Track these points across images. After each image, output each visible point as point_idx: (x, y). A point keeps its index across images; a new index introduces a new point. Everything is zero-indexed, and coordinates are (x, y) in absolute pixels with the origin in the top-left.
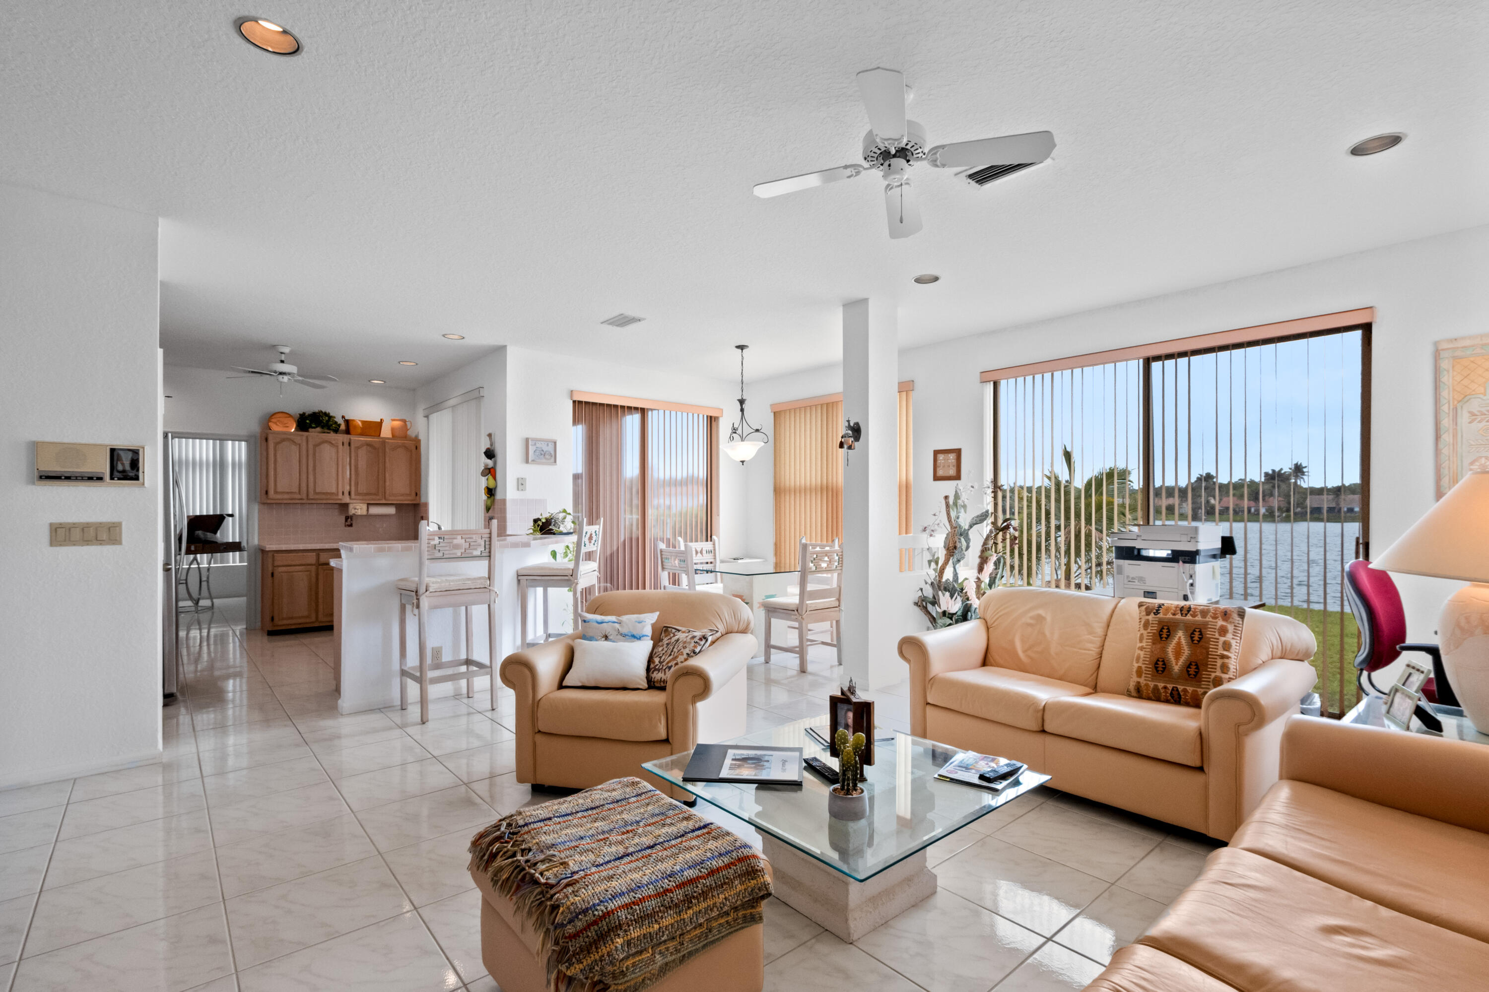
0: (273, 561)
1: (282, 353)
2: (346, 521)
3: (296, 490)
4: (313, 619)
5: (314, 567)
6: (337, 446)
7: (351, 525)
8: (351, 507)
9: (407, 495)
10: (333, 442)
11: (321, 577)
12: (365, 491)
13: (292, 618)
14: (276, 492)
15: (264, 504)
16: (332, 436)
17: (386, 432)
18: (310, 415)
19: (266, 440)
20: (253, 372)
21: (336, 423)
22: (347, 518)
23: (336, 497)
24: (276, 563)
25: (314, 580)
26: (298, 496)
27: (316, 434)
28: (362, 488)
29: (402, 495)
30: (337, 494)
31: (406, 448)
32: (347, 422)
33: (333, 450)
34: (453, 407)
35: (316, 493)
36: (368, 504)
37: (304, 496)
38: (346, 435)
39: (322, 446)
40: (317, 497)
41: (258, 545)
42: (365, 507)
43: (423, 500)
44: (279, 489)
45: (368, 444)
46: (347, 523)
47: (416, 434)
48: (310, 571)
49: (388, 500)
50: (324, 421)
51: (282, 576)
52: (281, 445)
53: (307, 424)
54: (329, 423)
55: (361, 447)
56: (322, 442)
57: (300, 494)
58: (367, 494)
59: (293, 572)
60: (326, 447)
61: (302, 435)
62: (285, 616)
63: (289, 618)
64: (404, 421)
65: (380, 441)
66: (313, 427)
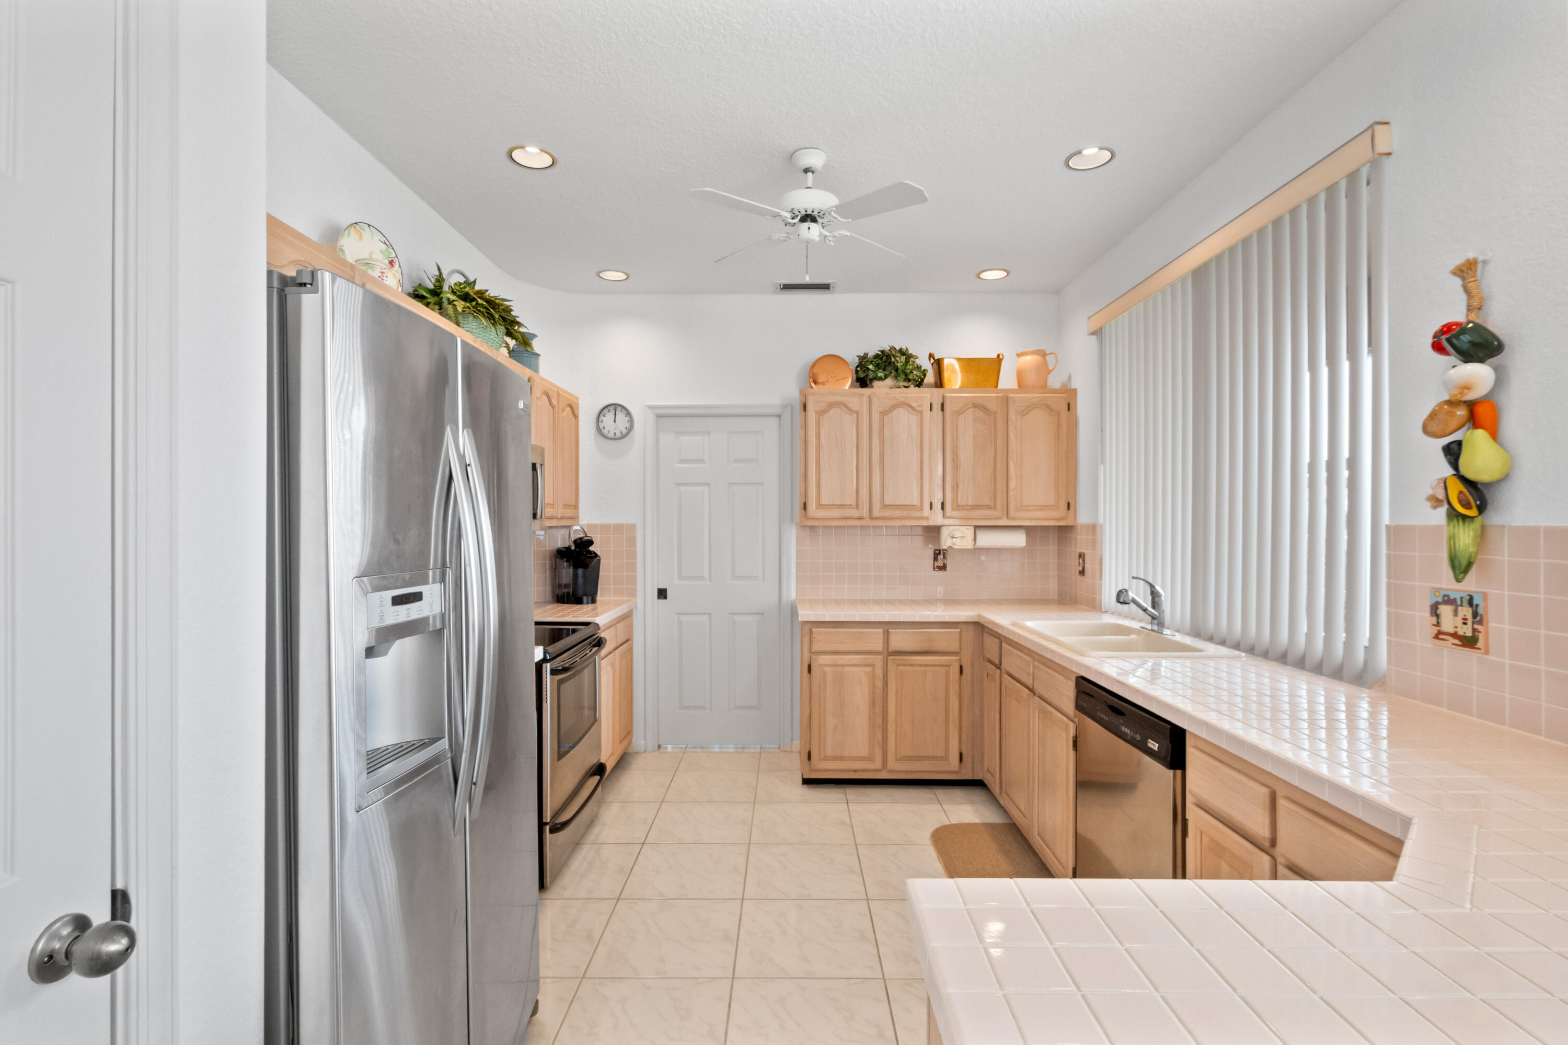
0: (811, 642)
1: (806, 171)
2: (935, 559)
3: (851, 500)
4: (878, 764)
5: (880, 658)
6: (921, 413)
7: (943, 568)
8: (945, 532)
9: (1051, 508)
10: (914, 404)
11: (892, 675)
12: (970, 503)
13: (841, 758)
14: (820, 506)
15: (804, 527)
16: (912, 393)
17: (1007, 380)
18: (877, 356)
19: (805, 407)
21: (919, 367)
22: (937, 553)
23: (918, 514)
24: (816, 648)
25: (879, 684)
26: (854, 513)
27: (888, 391)
28: (967, 496)
29: (1042, 508)
30: (922, 509)
31: (1049, 407)
32: (939, 364)
33: (914, 419)
35: (885, 506)
36: (976, 527)
37: (865, 512)
38: (936, 390)
39: (895, 412)
40: (887, 513)
41: (796, 602)
42: (969, 532)
43: (1083, 517)
44: (825, 501)
45: (976, 406)
46: (936, 564)
47: (1066, 379)
48: (873, 666)
49: (1014, 519)
50: (899, 365)
51: (825, 673)
52: (827, 415)
53: (871, 375)
54: (905, 369)
55: (964, 412)
56: (895, 406)
57: (857, 507)
58: (974, 507)
59: (843, 666)
60: (902, 415)
61: (861, 395)
62: (829, 753)
63: (836, 758)
64: (1043, 354)
65: (998, 397)
66: (881, 379)
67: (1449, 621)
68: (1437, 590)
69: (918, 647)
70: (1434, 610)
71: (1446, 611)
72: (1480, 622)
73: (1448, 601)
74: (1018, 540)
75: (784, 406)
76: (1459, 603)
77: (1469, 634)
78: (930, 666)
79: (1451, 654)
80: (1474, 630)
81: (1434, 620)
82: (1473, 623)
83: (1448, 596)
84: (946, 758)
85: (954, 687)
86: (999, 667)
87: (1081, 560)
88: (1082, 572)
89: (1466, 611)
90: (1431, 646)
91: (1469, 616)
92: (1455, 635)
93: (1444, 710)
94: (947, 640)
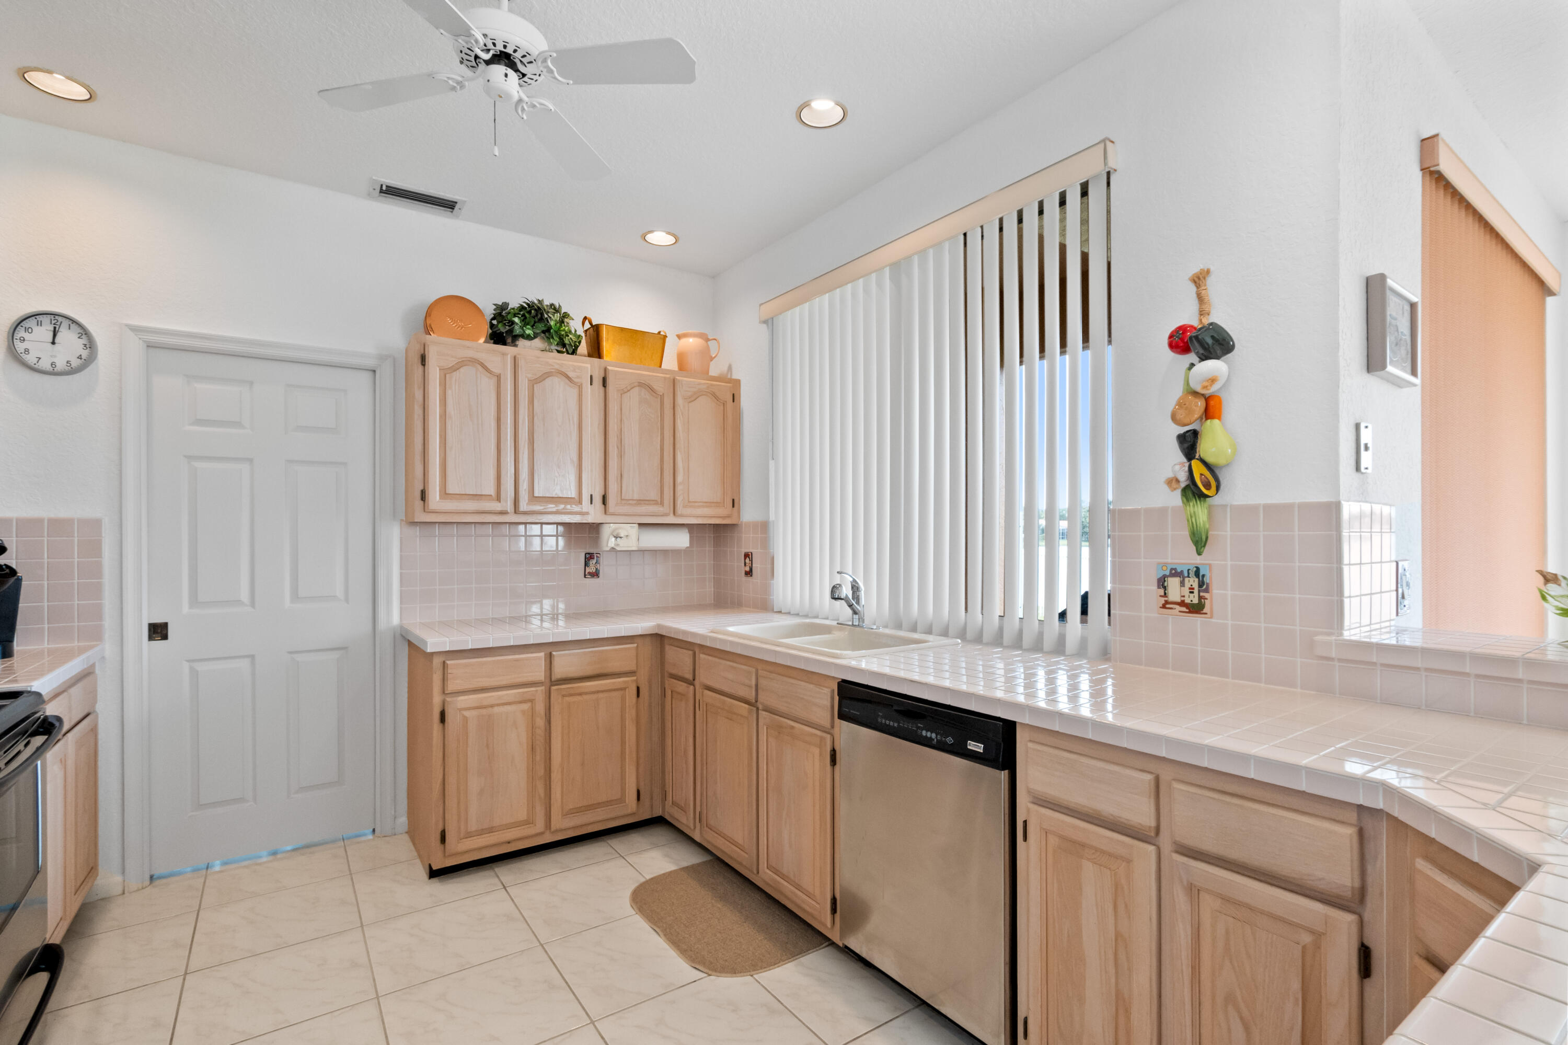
0: (444, 680)
2: (586, 564)
3: (490, 490)
4: (540, 826)
5: (541, 689)
6: (580, 387)
7: (596, 574)
8: (606, 531)
9: (717, 504)
10: (571, 374)
11: (556, 709)
12: (636, 497)
13: (491, 830)
14: (445, 494)
15: (414, 523)
16: (566, 360)
17: (673, 359)
18: (522, 308)
19: (423, 360)
20: (390, 191)
21: (573, 332)
22: (589, 557)
23: (576, 509)
24: (451, 687)
25: (540, 722)
26: (497, 506)
27: (536, 355)
28: (633, 489)
29: (709, 504)
30: (580, 502)
31: (714, 396)
32: (595, 331)
33: (572, 393)
34: (898, 268)
35: (533, 499)
36: (642, 525)
37: (509, 507)
38: (594, 361)
39: (548, 382)
40: (537, 508)
41: (402, 627)
42: (633, 531)
43: (749, 514)
44: (452, 488)
45: (641, 385)
46: (588, 570)
47: (725, 369)
48: (531, 701)
49: (682, 516)
50: (552, 323)
51: (465, 719)
52: (456, 375)
53: (517, 330)
54: (559, 329)
55: (629, 391)
56: (547, 375)
57: (498, 499)
58: (640, 502)
59: (492, 706)
60: (556, 385)
61: (504, 354)
62: (473, 826)
63: (481, 832)
64: (705, 337)
65: (665, 378)
66: (529, 338)
67: (1175, 590)
68: (1165, 564)
69: (589, 671)
70: (1162, 583)
71: (1173, 584)
72: (1207, 591)
73: (1175, 573)
74: (681, 540)
75: (382, 358)
76: (1186, 574)
77: (1196, 601)
78: (602, 691)
79: (1178, 620)
80: (1200, 598)
81: (1162, 592)
82: (1199, 592)
83: (1175, 569)
84: (621, 800)
85: (630, 714)
86: (691, 683)
87: (747, 560)
88: (749, 573)
89: (1193, 582)
90: (1157, 615)
91: (1196, 586)
92: (1182, 604)
93: (1170, 671)
94: (622, 658)
